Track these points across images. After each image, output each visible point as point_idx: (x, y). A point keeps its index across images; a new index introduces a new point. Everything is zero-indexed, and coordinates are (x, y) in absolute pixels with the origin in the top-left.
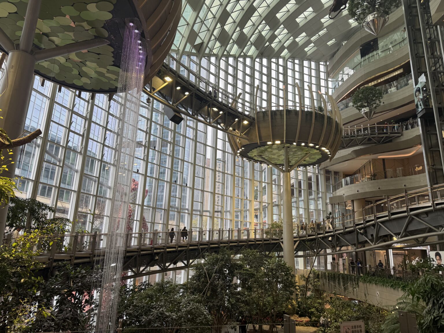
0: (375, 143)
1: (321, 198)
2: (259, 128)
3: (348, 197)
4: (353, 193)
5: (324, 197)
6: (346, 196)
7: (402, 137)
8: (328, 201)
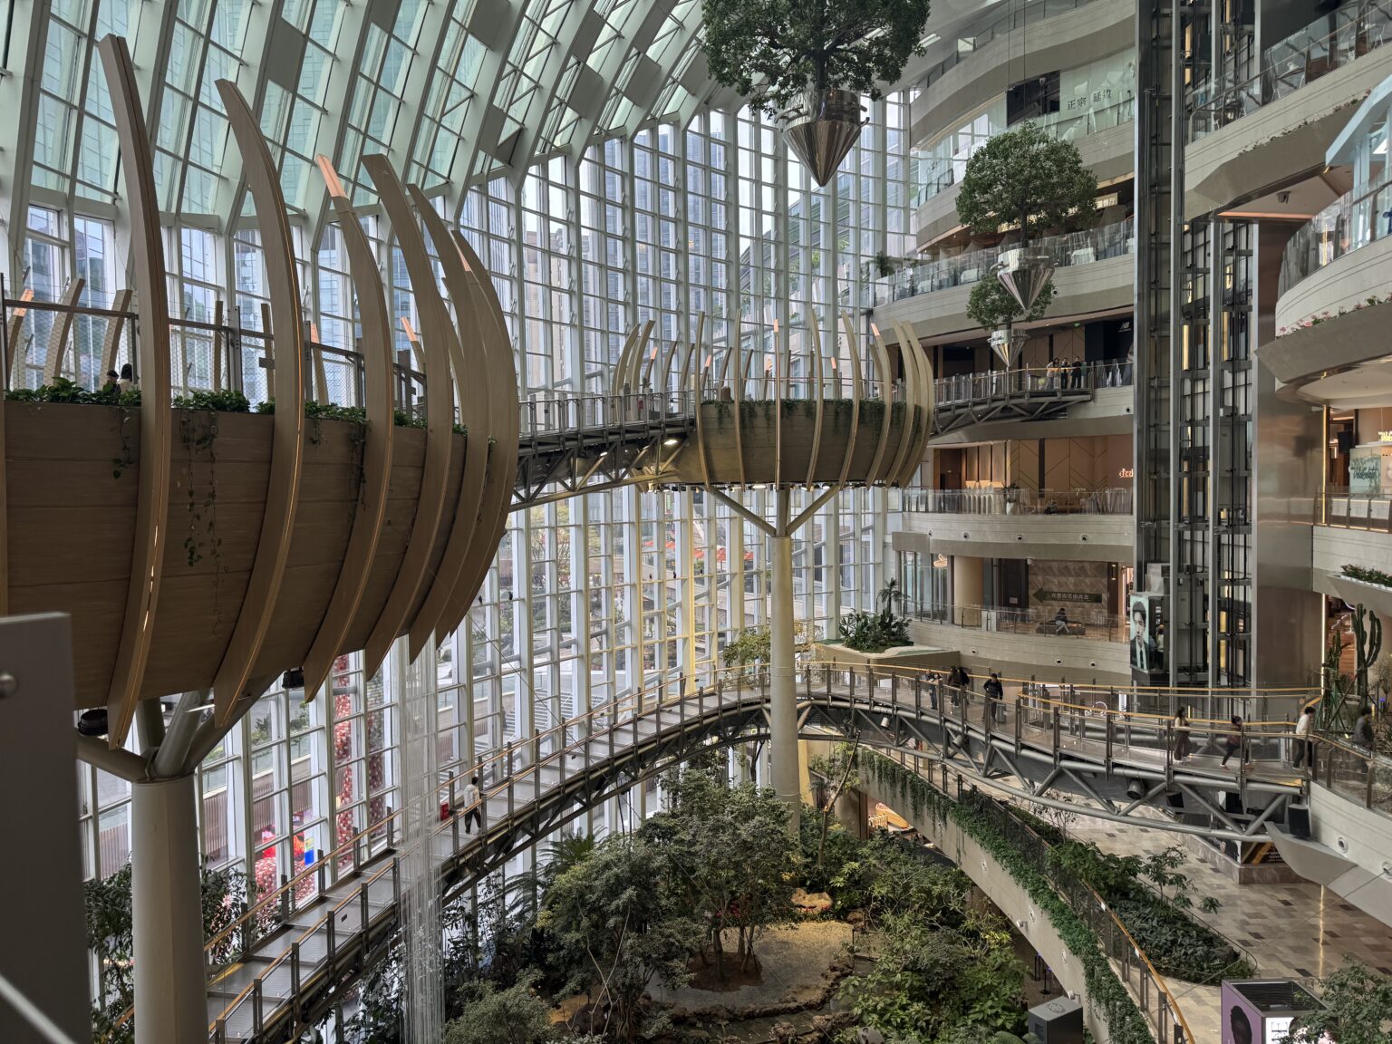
0: (1022, 415)
1: (872, 528)
2: (707, 448)
3: (942, 544)
4: (953, 537)
5: (879, 528)
6: (936, 542)
7: (1092, 403)
8: (889, 539)
